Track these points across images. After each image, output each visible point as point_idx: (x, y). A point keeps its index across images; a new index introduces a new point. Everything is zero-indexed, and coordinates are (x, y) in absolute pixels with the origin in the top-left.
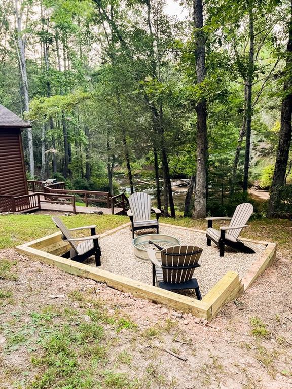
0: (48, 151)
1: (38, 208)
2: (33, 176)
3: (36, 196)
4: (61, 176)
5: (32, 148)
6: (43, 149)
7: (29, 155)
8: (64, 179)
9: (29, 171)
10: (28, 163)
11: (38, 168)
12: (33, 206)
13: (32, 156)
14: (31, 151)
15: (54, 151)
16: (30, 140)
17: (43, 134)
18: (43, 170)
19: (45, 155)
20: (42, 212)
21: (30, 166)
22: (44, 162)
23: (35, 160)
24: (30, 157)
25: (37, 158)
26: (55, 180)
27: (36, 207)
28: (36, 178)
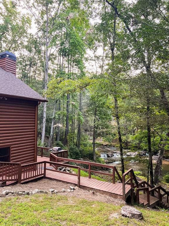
0: (56, 125)
1: (43, 176)
2: (43, 143)
3: (43, 164)
4: (61, 144)
5: (45, 124)
6: (52, 124)
7: (42, 128)
8: (63, 146)
9: (41, 139)
10: (41, 134)
11: (47, 137)
12: (39, 174)
13: (44, 129)
14: (44, 125)
15: (60, 125)
16: (44, 117)
17: (54, 113)
18: (50, 139)
19: (53, 128)
20: (46, 180)
21: (41, 136)
22: (52, 133)
23: (45, 132)
24: (43, 129)
25: (48, 131)
26: (60, 147)
27: (42, 174)
28: (45, 144)
